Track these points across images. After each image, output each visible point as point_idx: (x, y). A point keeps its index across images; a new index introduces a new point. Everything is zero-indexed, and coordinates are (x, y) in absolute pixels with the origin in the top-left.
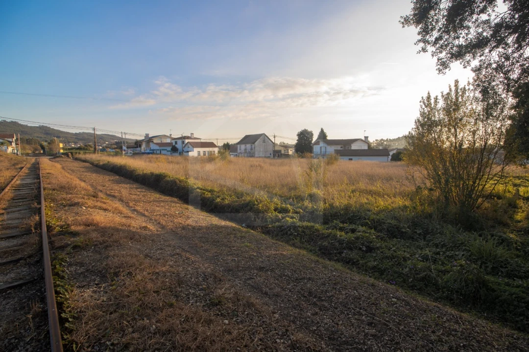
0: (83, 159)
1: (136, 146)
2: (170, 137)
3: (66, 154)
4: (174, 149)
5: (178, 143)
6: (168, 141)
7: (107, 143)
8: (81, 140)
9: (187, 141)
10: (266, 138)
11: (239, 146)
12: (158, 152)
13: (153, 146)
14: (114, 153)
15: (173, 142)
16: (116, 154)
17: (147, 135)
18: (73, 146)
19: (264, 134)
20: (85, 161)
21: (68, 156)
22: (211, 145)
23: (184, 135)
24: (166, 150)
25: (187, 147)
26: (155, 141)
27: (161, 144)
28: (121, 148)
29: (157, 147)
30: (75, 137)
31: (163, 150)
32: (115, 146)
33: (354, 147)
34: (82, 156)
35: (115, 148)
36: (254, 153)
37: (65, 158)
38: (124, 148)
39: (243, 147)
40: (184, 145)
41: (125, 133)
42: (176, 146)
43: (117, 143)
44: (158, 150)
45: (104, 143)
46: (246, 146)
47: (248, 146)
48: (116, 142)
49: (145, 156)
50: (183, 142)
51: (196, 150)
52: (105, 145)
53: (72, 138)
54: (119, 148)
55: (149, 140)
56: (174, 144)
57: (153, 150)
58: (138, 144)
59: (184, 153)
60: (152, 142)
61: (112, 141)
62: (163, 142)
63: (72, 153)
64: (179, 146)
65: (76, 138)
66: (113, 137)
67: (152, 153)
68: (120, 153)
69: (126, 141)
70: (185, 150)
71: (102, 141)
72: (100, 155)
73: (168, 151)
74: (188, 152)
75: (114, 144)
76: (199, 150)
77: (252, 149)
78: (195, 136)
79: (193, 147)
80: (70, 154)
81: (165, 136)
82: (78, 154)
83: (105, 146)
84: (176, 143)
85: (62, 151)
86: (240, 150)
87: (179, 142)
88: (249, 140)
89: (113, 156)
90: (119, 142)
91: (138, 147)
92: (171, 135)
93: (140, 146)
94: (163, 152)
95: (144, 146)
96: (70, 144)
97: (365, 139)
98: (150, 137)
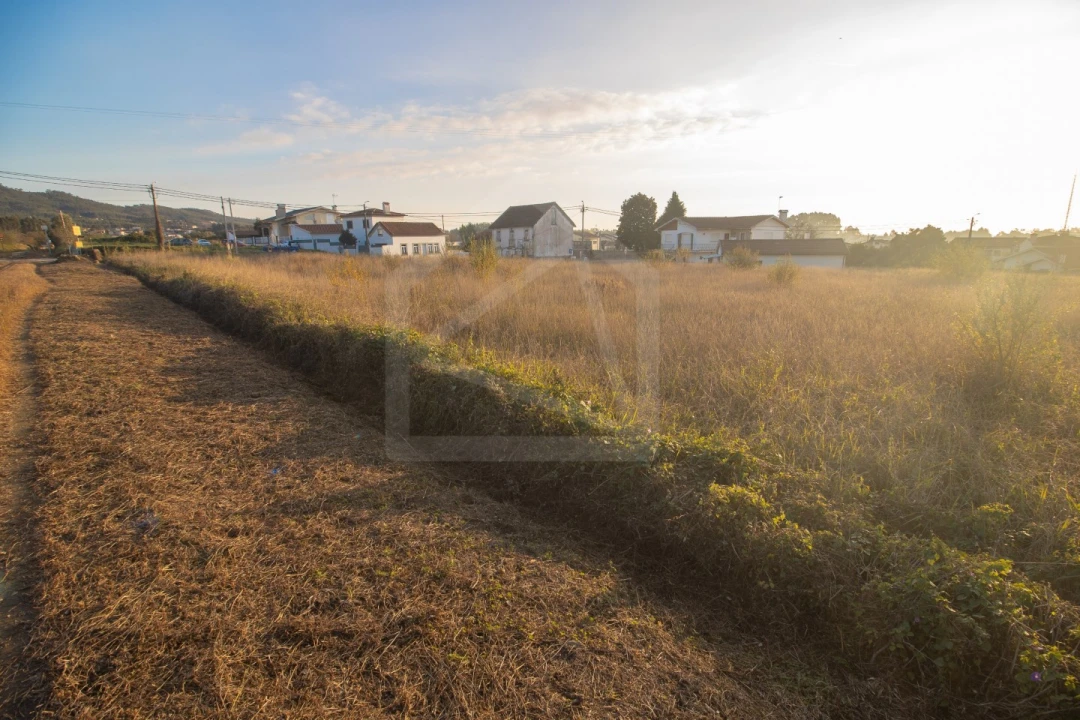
0: (125, 264)
1: (257, 233)
2: (333, 211)
3: (88, 253)
4: (347, 240)
5: (354, 225)
6: (330, 220)
7: (195, 227)
8: (139, 220)
9: (375, 220)
10: (559, 213)
11: (495, 232)
12: (310, 246)
13: (296, 233)
14: (207, 249)
15: (343, 222)
16: (212, 252)
17: (281, 208)
18: (123, 233)
19: (554, 204)
20: (128, 271)
21: (93, 257)
22: (429, 229)
23: (369, 206)
24: (328, 241)
25: (376, 232)
26: (301, 220)
27: (315, 229)
28: (223, 237)
29: (305, 235)
30: (126, 215)
31: (320, 241)
32: (212, 234)
33: (757, 234)
34: (126, 257)
35: (210, 239)
36: (533, 248)
37: (82, 261)
38: (231, 236)
39: (505, 233)
40: (369, 230)
41: (229, 201)
42: (351, 231)
43: (215, 228)
44: (309, 241)
45: (189, 228)
46: (512, 231)
47: (519, 233)
48: (214, 225)
49: (283, 257)
50: (366, 224)
51: (398, 241)
52: (190, 231)
53: (120, 217)
54: (221, 238)
55: (286, 219)
56: (345, 228)
57: (298, 242)
58: (261, 228)
59: (371, 249)
60: (295, 222)
61: (205, 223)
62: (318, 223)
63: (101, 249)
64: (358, 230)
65: (128, 217)
66: (206, 215)
67: (298, 249)
68: (220, 249)
69: (234, 223)
70: (373, 240)
71: (183, 224)
72: (171, 252)
73: (332, 244)
74: (380, 245)
75: (209, 230)
76: (404, 243)
77: (526, 240)
78: (393, 209)
79: (391, 235)
80: (97, 251)
81: (322, 210)
82: (115, 252)
83: (191, 234)
84: (350, 225)
85: (80, 245)
86: (499, 240)
87: (358, 222)
88: (521, 217)
89: (202, 256)
90: (219, 225)
91: (260, 235)
92: (334, 207)
93: (267, 233)
94: (320, 246)
95: (275, 233)
96: (117, 229)
97: (780, 216)
98: (287, 211)
